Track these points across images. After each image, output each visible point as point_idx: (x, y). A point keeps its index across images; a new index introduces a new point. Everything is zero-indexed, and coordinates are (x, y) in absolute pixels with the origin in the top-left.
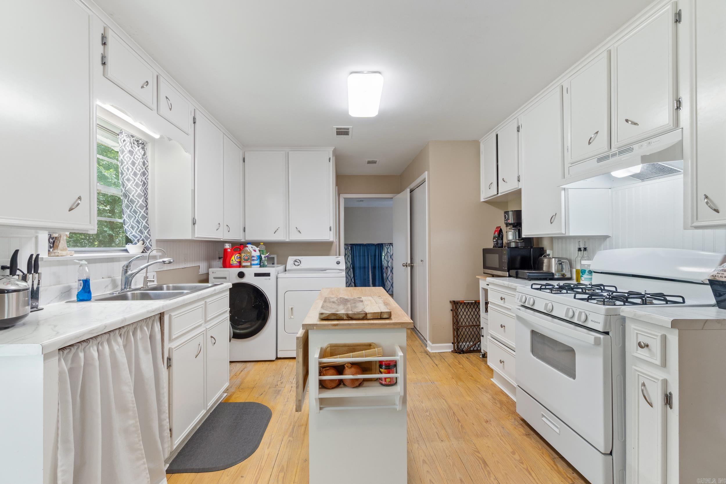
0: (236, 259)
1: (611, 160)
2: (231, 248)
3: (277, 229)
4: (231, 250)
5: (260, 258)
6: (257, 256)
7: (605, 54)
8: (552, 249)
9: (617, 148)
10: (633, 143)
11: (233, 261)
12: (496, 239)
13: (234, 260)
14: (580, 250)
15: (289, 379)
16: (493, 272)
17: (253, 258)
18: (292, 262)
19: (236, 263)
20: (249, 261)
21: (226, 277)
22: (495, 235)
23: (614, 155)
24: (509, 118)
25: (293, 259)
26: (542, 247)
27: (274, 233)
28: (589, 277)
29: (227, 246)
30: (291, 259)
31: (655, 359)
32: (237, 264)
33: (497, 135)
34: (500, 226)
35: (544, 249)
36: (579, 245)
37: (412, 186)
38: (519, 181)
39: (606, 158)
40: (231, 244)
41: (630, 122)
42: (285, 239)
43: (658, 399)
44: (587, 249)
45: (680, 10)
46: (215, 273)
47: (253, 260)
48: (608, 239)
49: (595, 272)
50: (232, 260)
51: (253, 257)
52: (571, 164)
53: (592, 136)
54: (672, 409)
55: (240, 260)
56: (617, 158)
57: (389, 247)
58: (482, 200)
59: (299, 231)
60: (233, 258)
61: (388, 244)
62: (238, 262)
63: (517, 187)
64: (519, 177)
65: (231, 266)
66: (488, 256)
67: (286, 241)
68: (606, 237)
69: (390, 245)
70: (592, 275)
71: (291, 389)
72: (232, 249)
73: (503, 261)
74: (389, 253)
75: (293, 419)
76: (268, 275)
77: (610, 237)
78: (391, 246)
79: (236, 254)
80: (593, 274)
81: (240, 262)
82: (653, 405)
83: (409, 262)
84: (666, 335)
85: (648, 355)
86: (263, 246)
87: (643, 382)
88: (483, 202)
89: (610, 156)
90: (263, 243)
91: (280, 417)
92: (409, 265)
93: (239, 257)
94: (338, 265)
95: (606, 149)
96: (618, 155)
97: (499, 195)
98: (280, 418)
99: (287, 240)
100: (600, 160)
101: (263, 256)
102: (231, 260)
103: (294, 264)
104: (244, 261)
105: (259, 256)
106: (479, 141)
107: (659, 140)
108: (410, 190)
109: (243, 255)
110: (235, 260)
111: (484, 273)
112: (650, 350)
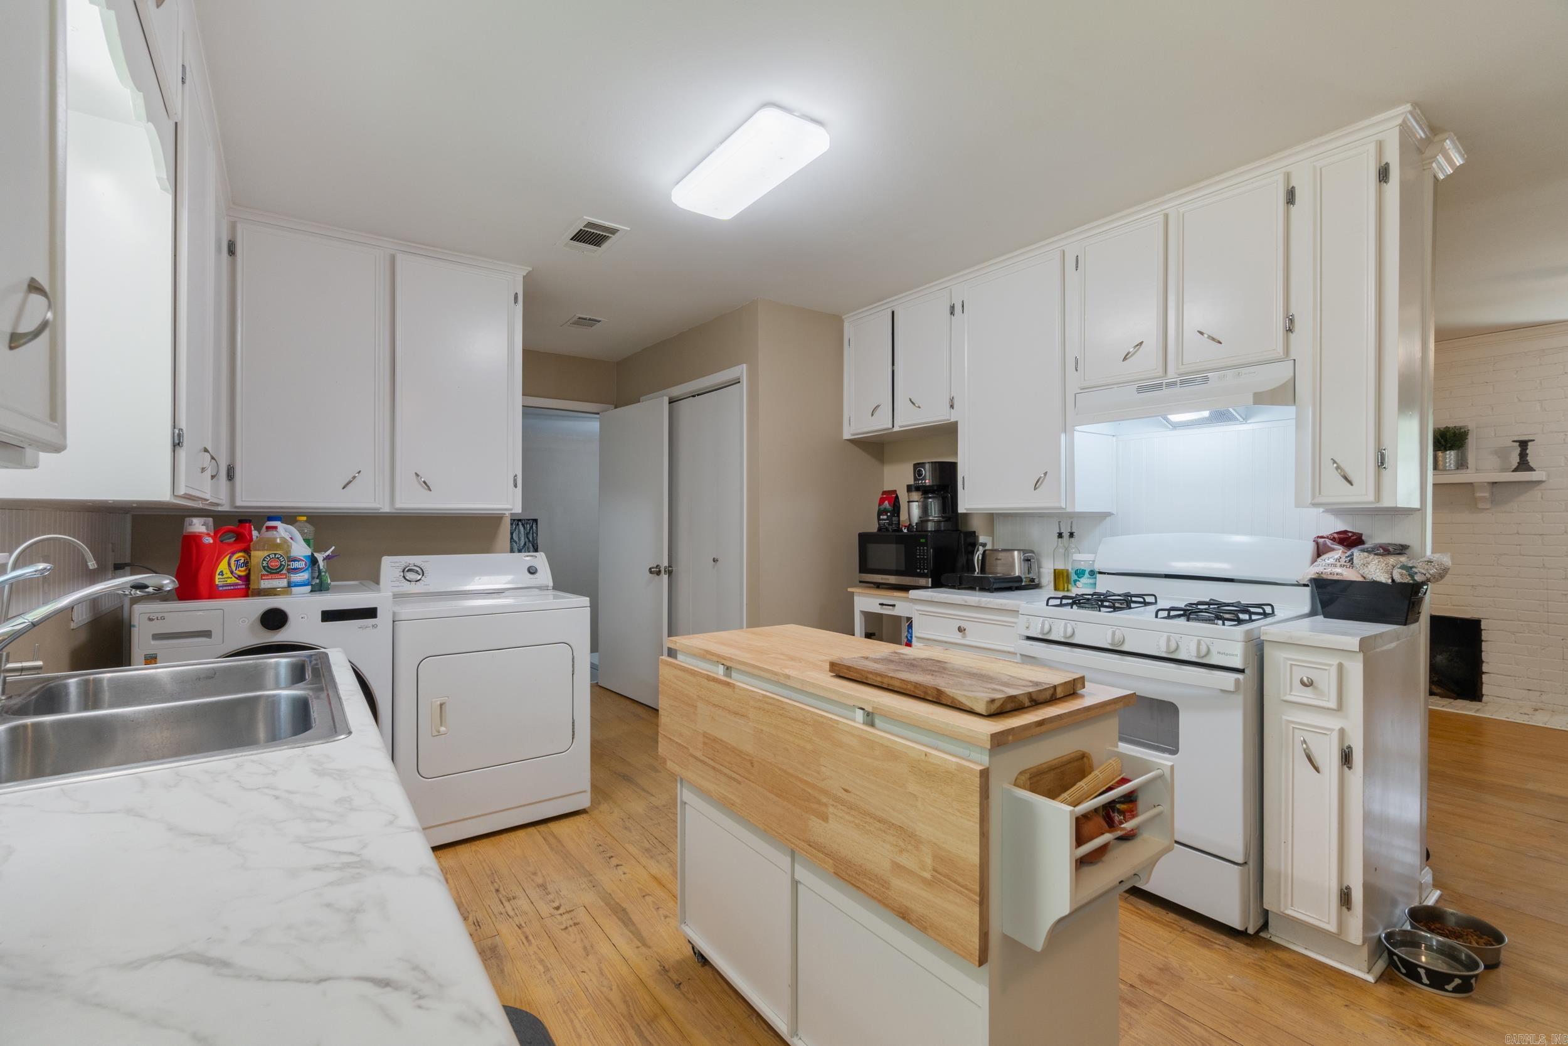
0: (234, 569)
1: (1166, 391)
2: (212, 534)
3: (354, 477)
4: (214, 537)
5: (314, 561)
6: (306, 557)
7: (1160, 219)
8: (991, 533)
9: (1179, 375)
10: (1209, 370)
11: (222, 575)
12: (887, 515)
13: (225, 572)
14: (1060, 535)
15: (487, 907)
16: (888, 579)
17: (296, 565)
18: (398, 573)
19: (234, 580)
20: (282, 575)
21: (210, 631)
22: (881, 507)
23: (1169, 385)
24: (931, 287)
25: (398, 565)
26: (973, 530)
27: (343, 488)
28: (1092, 581)
29: (198, 526)
30: (393, 564)
31: (1327, 699)
32: (236, 584)
33: (893, 313)
34: (896, 491)
35: (977, 534)
36: (1060, 528)
37: (676, 391)
38: (952, 406)
39: (1159, 387)
40: (211, 520)
41: (1206, 336)
42: (378, 506)
43: (1330, 759)
44: (1075, 534)
45: (1293, 187)
46: (163, 618)
47: (296, 570)
48: (1108, 519)
49: (1100, 573)
50: (222, 572)
51: (294, 561)
52: (1081, 389)
53: (1131, 350)
54: (1352, 770)
55: (245, 570)
56: (1177, 390)
57: (516, 528)
58: (847, 435)
59: (425, 482)
60: (223, 566)
61: (529, 520)
62: (239, 577)
63: (948, 418)
64: (952, 400)
65: (214, 593)
66: (872, 548)
67: (381, 511)
68: (1105, 515)
69: (518, 524)
70: (1096, 578)
71: (524, 933)
72: (216, 533)
73: (918, 557)
74: (516, 543)
75: (617, 1012)
76: (371, 613)
77: (1113, 514)
78: (521, 526)
79: (233, 553)
80: (1098, 576)
81: (246, 579)
82: (1320, 769)
83: (666, 564)
84: (1343, 662)
85: (1312, 696)
86: (308, 526)
87: (1302, 739)
88: (847, 440)
89: (1164, 386)
90: (304, 518)
91: (572, 1021)
92: (665, 571)
93: (242, 561)
94: (532, 576)
95: (1158, 372)
96: (1179, 386)
97: (896, 429)
98: (576, 1022)
99: (386, 508)
100: (1141, 389)
101: (320, 557)
102: (218, 571)
103: (404, 577)
104: (267, 575)
105: (309, 556)
106: (843, 317)
107: (1255, 372)
108: (670, 399)
109: (258, 555)
110: (232, 572)
111: (860, 582)
112: (1316, 688)
